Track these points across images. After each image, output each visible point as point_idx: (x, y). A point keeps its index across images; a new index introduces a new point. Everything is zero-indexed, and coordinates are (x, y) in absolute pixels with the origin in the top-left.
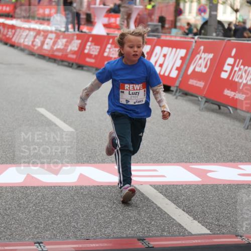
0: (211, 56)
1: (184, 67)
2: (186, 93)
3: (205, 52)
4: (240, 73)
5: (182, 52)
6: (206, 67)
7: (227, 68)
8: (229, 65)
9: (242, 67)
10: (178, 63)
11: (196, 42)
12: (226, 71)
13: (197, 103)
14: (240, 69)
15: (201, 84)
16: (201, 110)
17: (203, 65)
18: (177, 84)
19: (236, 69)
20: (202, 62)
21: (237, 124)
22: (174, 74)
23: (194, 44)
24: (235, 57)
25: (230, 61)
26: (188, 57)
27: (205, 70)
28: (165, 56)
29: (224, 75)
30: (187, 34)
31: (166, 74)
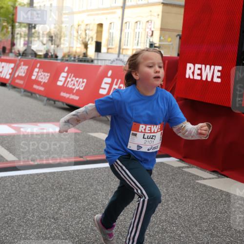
0: (27, 67)
1: (13, 72)
2: (14, 87)
3: (24, 65)
4: (41, 76)
5: (12, 65)
6: (24, 73)
7: (35, 73)
8: (36, 72)
9: (43, 73)
10: (10, 71)
11: (19, 60)
12: (34, 75)
13: (20, 92)
14: (41, 75)
15: (21, 82)
16: (22, 96)
17: (23, 72)
18: (9, 82)
19: (40, 74)
20: (22, 71)
21: (40, 103)
22: (8, 77)
23: (18, 61)
24: (39, 68)
25: (37, 70)
26: (15, 67)
27: (23, 75)
28: (3, 67)
29: (33, 78)
30: (18, 56)
31: (4, 77)
